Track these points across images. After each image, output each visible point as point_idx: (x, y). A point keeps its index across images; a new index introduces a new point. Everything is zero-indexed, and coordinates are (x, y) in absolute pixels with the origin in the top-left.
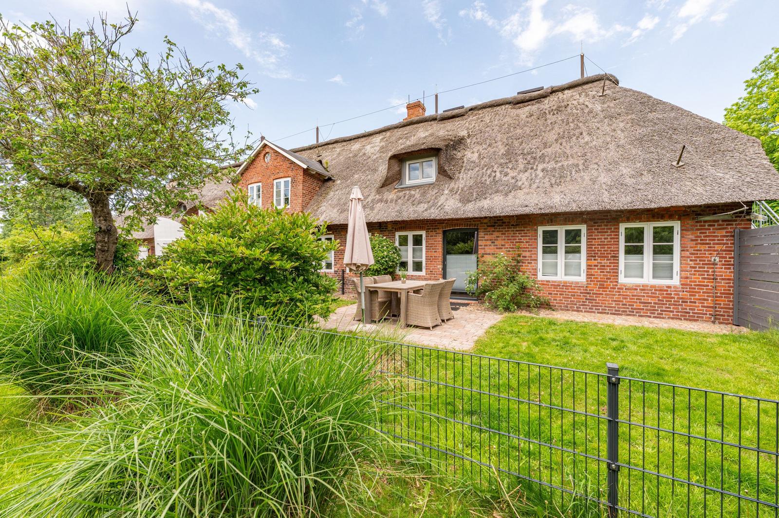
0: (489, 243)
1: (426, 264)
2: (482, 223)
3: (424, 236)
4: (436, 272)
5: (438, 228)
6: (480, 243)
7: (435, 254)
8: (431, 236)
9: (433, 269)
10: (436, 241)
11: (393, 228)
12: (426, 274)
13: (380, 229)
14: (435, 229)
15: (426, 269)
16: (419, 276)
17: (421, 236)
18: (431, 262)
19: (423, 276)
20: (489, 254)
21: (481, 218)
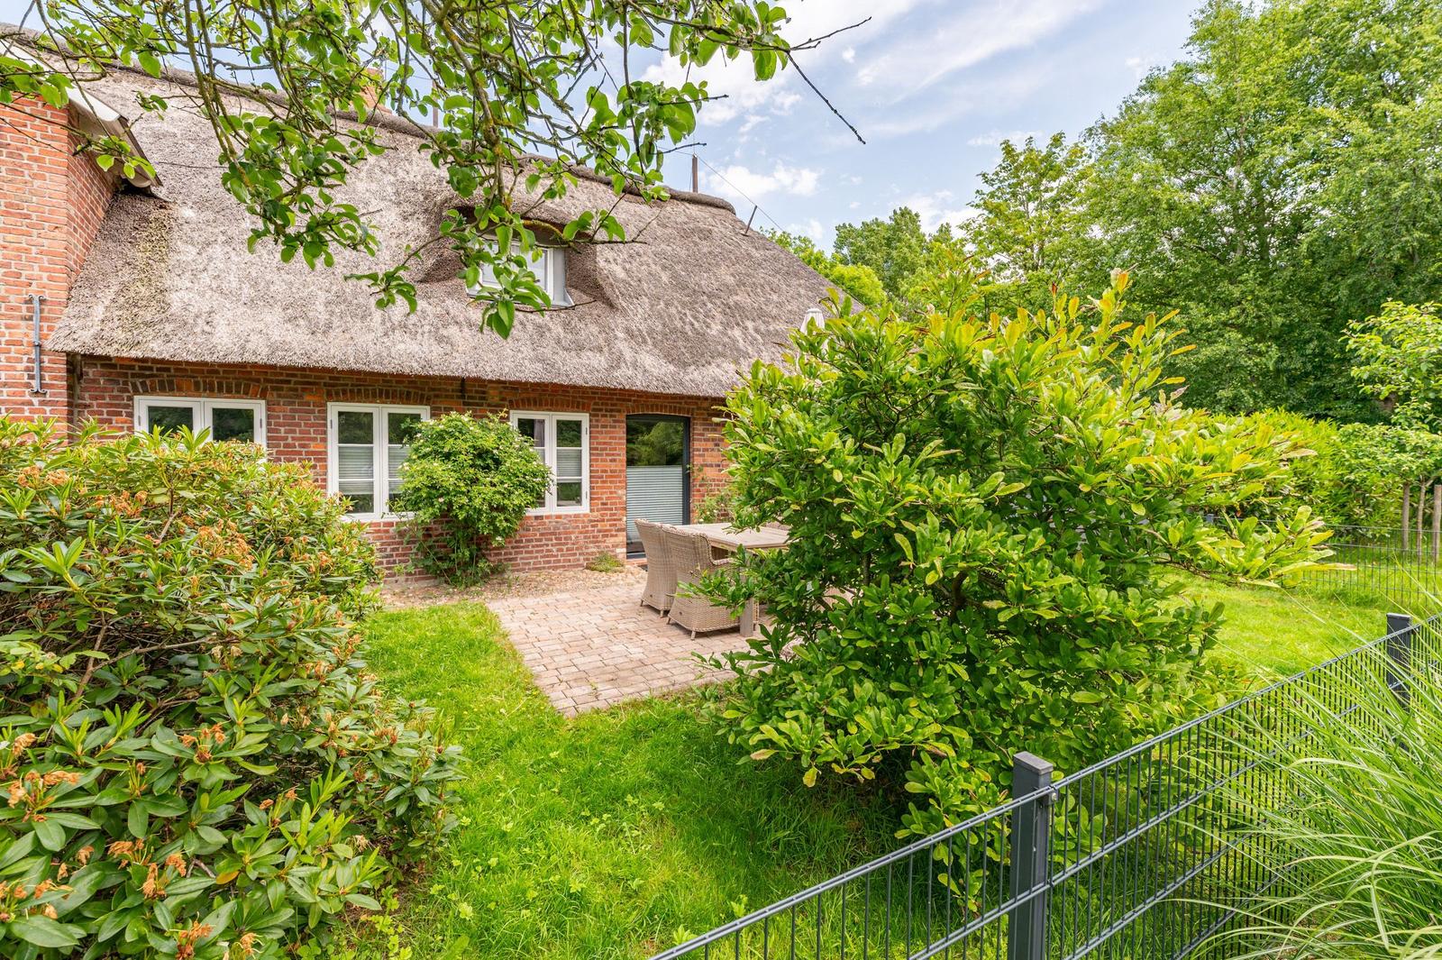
0: (710, 445)
1: (592, 488)
2: (699, 408)
3: (585, 426)
4: (615, 503)
5: (619, 411)
6: (696, 445)
7: (613, 466)
8: (603, 426)
9: (608, 498)
10: (615, 438)
11: (503, 399)
12: (592, 510)
13: (463, 397)
14: (612, 411)
15: (591, 499)
16: (576, 516)
17: (578, 424)
18: (604, 482)
19: (585, 515)
20: (711, 466)
21: (698, 398)
